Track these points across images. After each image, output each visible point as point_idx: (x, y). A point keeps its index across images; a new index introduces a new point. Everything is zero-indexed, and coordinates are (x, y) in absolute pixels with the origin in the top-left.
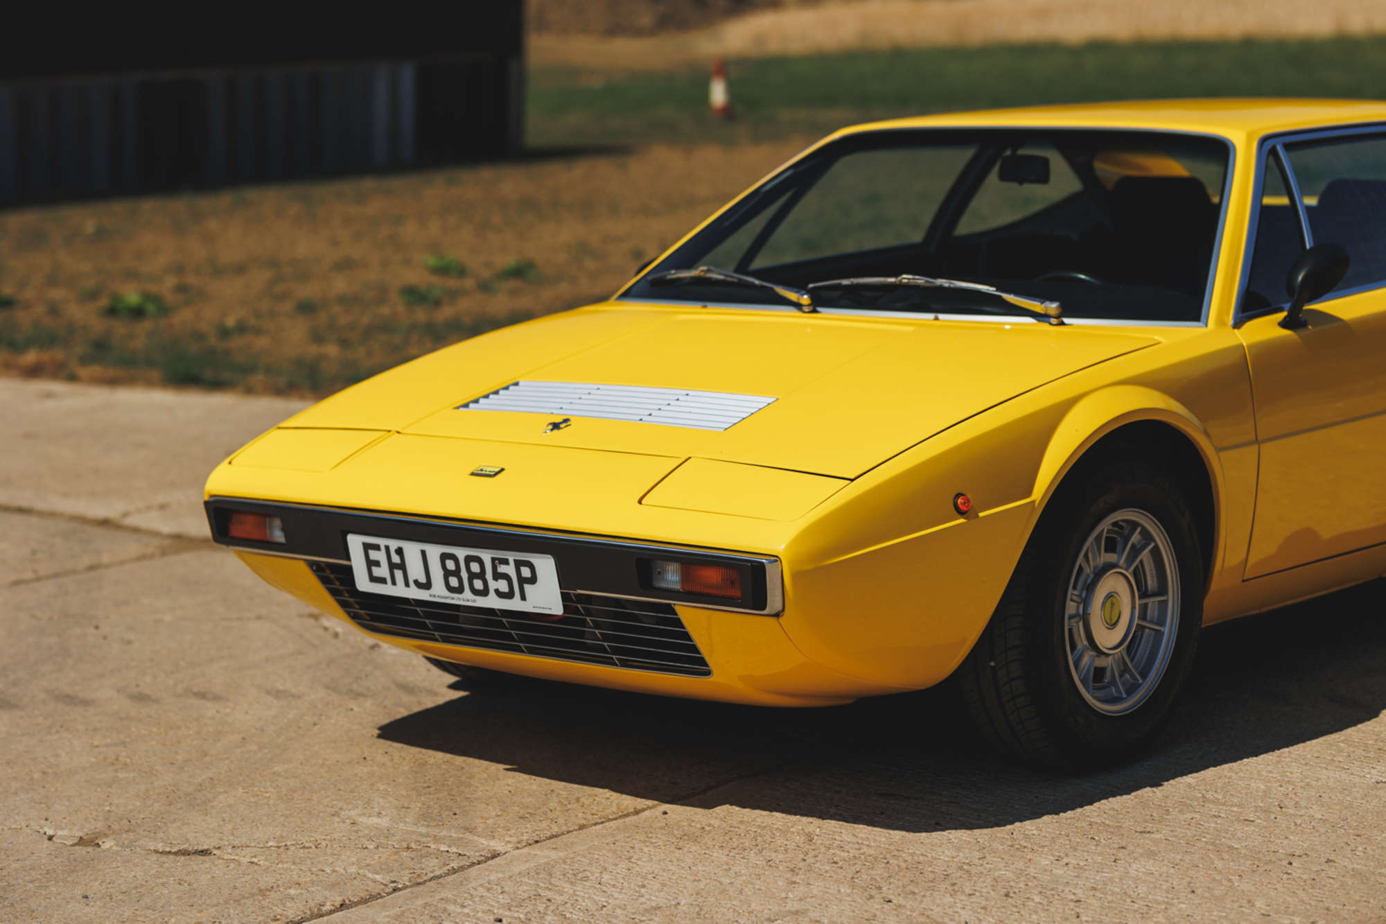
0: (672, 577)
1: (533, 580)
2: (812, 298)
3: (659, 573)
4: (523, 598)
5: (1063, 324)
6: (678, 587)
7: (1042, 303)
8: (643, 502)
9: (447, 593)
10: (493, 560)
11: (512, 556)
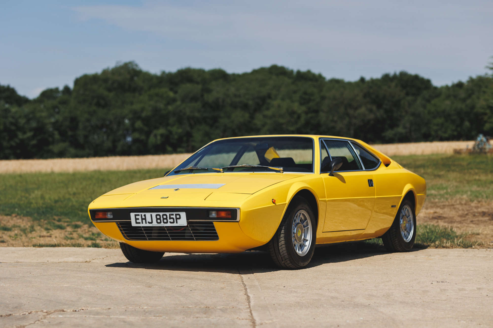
0: (214, 215)
1: (180, 218)
2: (223, 170)
3: (211, 214)
4: (177, 223)
5: (283, 173)
6: (216, 216)
7: (279, 168)
8: (206, 200)
9: (157, 224)
10: (170, 214)
11: (174, 213)
